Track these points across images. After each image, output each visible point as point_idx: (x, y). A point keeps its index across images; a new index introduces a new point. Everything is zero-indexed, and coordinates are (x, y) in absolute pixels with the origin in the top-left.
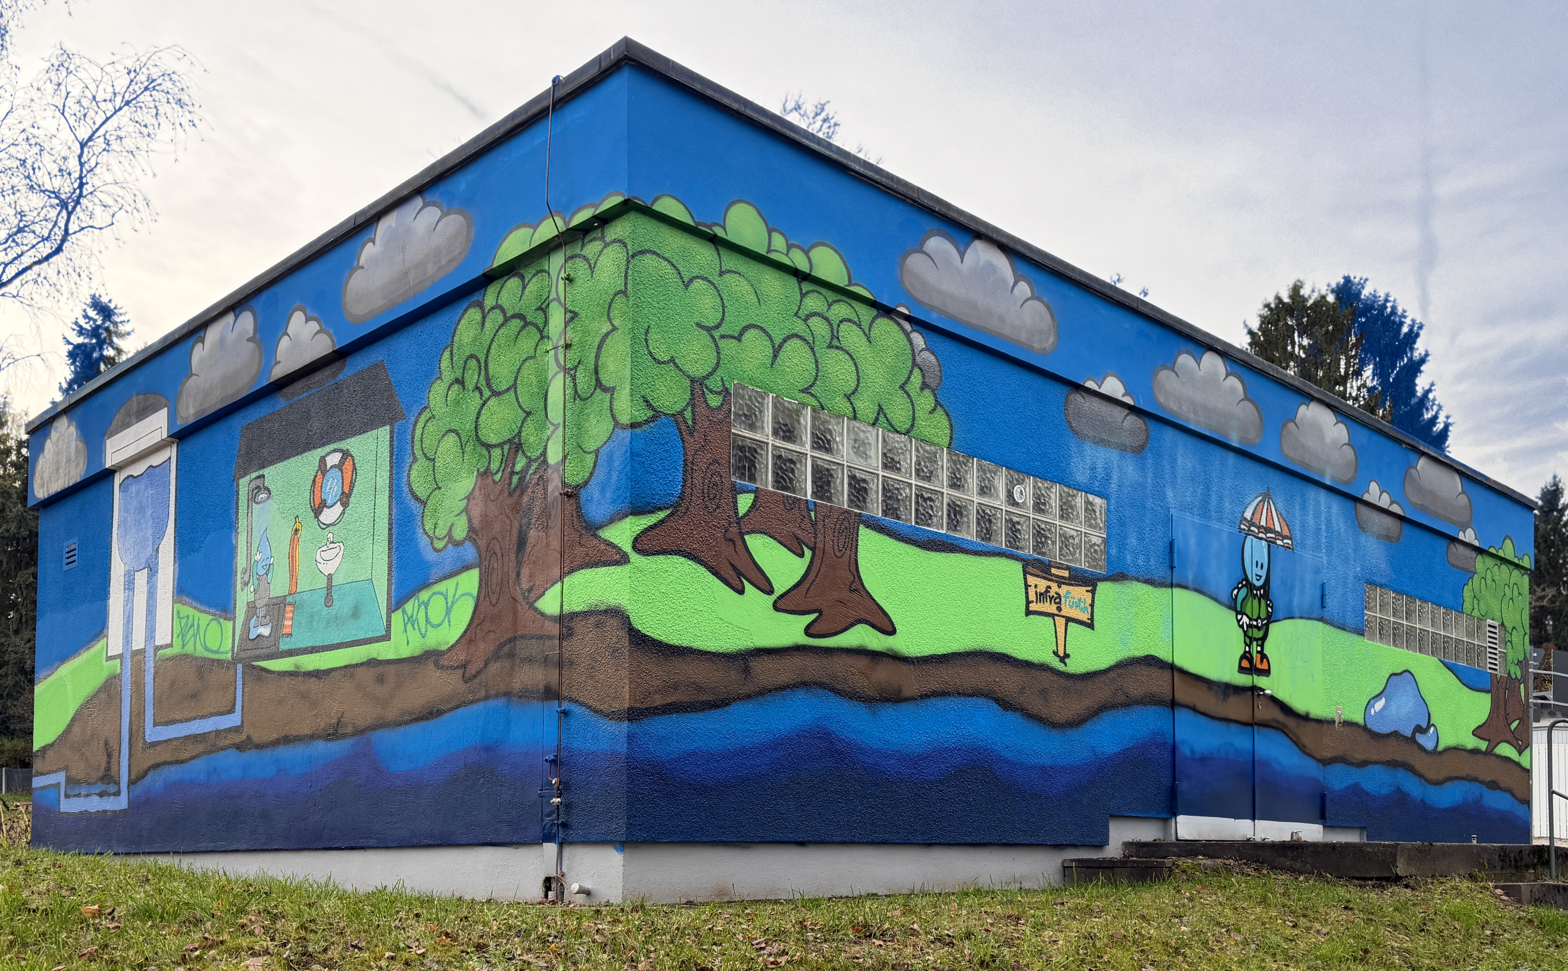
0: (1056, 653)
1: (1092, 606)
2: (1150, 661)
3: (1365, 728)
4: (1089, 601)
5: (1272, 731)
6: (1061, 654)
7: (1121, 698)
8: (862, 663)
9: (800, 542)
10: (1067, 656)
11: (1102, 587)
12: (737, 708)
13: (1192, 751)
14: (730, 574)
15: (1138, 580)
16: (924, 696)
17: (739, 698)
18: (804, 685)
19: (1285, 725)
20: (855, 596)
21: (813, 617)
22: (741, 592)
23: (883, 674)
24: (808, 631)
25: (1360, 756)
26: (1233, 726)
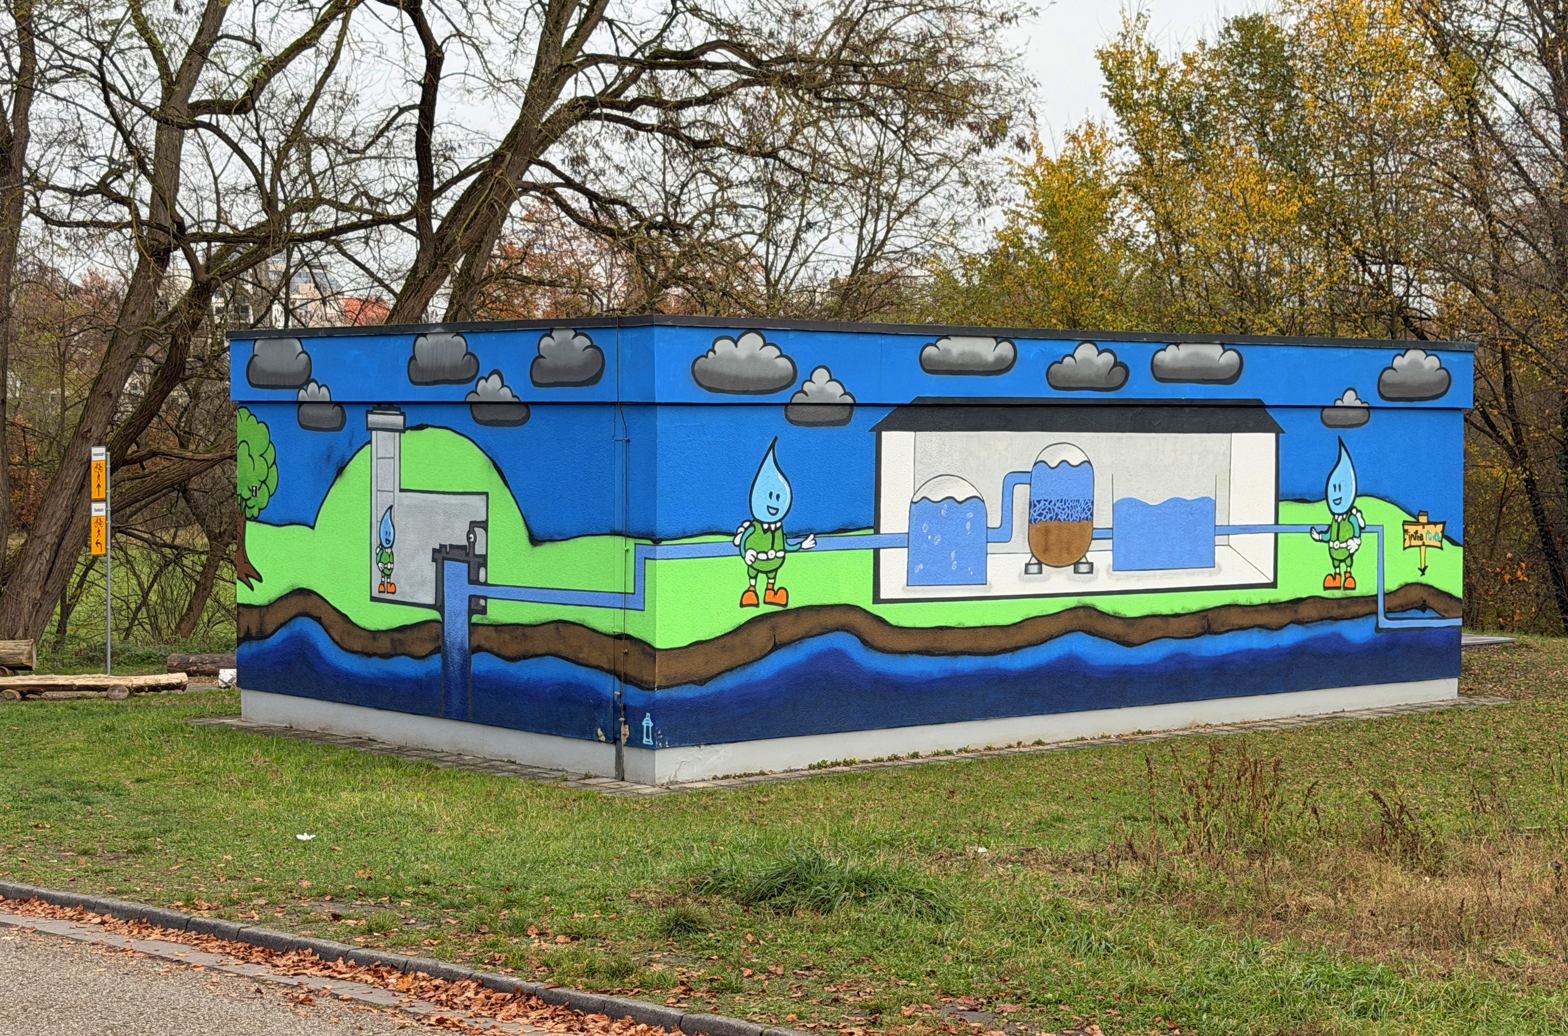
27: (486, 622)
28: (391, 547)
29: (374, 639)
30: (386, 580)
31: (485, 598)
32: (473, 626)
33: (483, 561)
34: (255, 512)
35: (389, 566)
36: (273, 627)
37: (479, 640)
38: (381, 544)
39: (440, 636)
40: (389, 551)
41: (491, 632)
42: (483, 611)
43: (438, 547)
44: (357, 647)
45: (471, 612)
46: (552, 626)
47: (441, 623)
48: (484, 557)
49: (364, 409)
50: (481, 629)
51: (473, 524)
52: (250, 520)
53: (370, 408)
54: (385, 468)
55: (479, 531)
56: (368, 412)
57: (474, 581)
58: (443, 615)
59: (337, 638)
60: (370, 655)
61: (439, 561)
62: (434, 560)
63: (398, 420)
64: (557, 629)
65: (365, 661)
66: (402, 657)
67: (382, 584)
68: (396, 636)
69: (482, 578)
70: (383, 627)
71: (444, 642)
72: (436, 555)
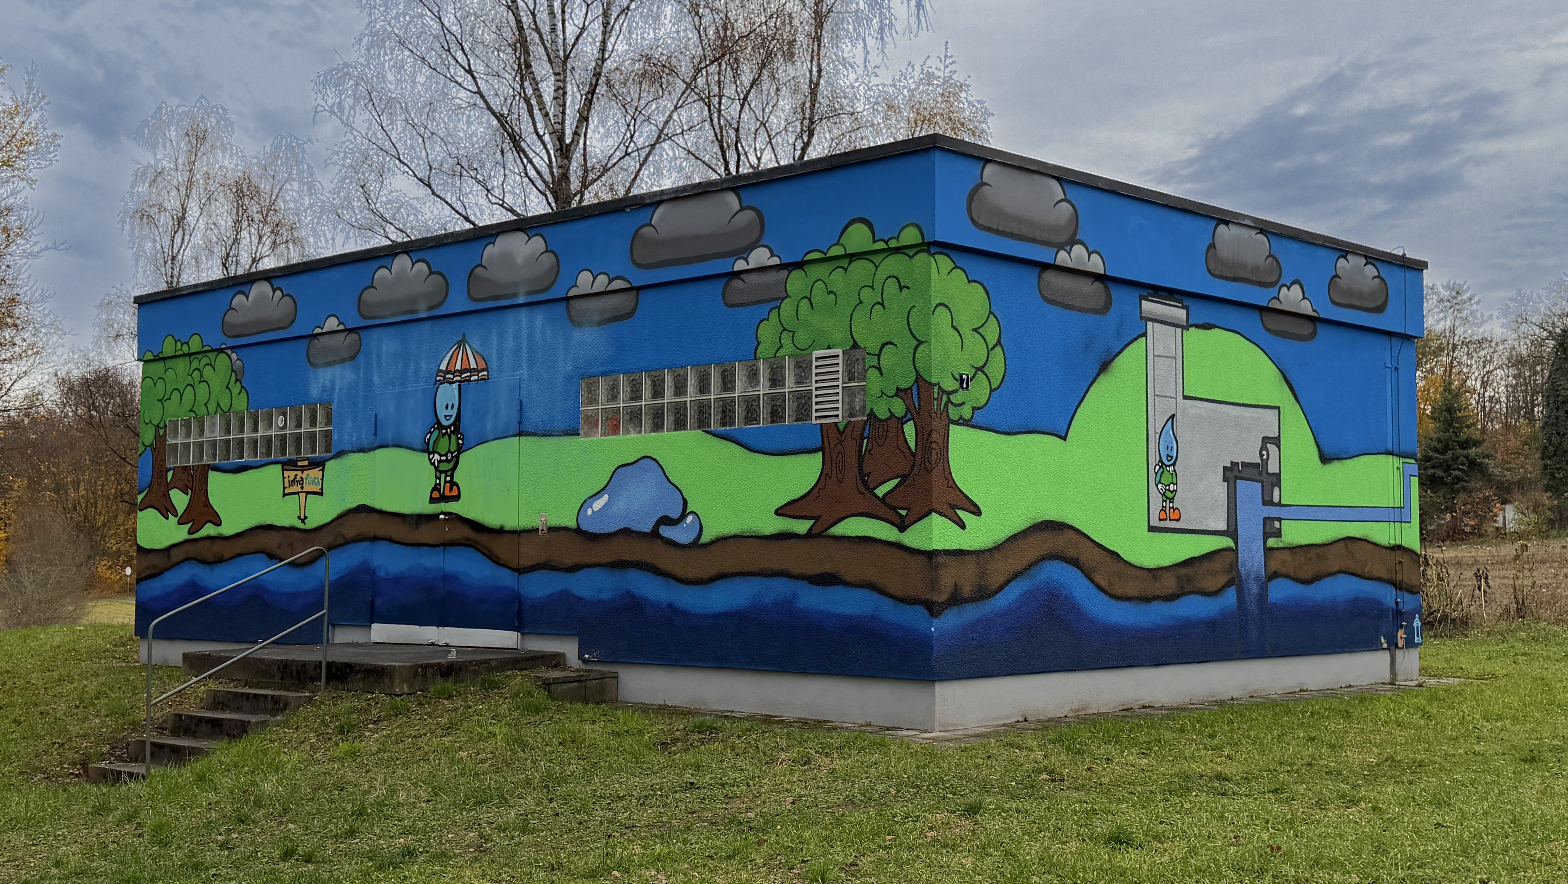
0: (299, 518)
1: (322, 479)
2: (363, 509)
3: (578, 531)
4: (320, 477)
5: (462, 548)
6: (302, 517)
7: (340, 541)
8: (208, 543)
9: (187, 487)
10: (306, 518)
11: (329, 465)
12: (167, 575)
13: (387, 574)
14: (164, 511)
15: (353, 452)
16: (233, 558)
17: (167, 570)
18: (187, 559)
19: (477, 542)
20: (206, 509)
21: (190, 524)
22: (167, 519)
23: (217, 548)
24: (190, 533)
25: (569, 561)
26: (424, 549)
27: (1281, 545)
28: (1174, 464)
29: (1155, 578)
30: (1169, 505)
31: (1280, 520)
32: (1268, 551)
33: (1276, 480)
34: (966, 412)
35: (1172, 488)
36: (1002, 580)
37: (1274, 566)
38: (1161, 461)
39: (1233, 567)
40: (1172, 468)
41: (1287, 556)
42: (1278, 534)
43: (1229, 465)
44: (1131, 590)
45: (1266, 536)
46: (1342, 544)
47: (1235, 551)
48: (1278, 476)
49: (1136, 293)
50: (1276, 553)
51: (1266, 440)
52: (956, 423)
53: (1145, 293)
54: (1163, 368)
55: (1271, 447)
56: (1142, 298)
57: (1268, 502)
58: (1236, 543)
59: (1102, 583)
60: (1147, 599)
61: (1231, 482)
62: (1225, 479)
63: (1180, 314)
64: (1346, 545)
65: (1143, 607)
66: (1192, 596)
67: (1163, 509)
68: (1184, 571)
69: (1276, 500)
70: (1166, 563)
71: (1238, 573)
72: (1228, 474)
